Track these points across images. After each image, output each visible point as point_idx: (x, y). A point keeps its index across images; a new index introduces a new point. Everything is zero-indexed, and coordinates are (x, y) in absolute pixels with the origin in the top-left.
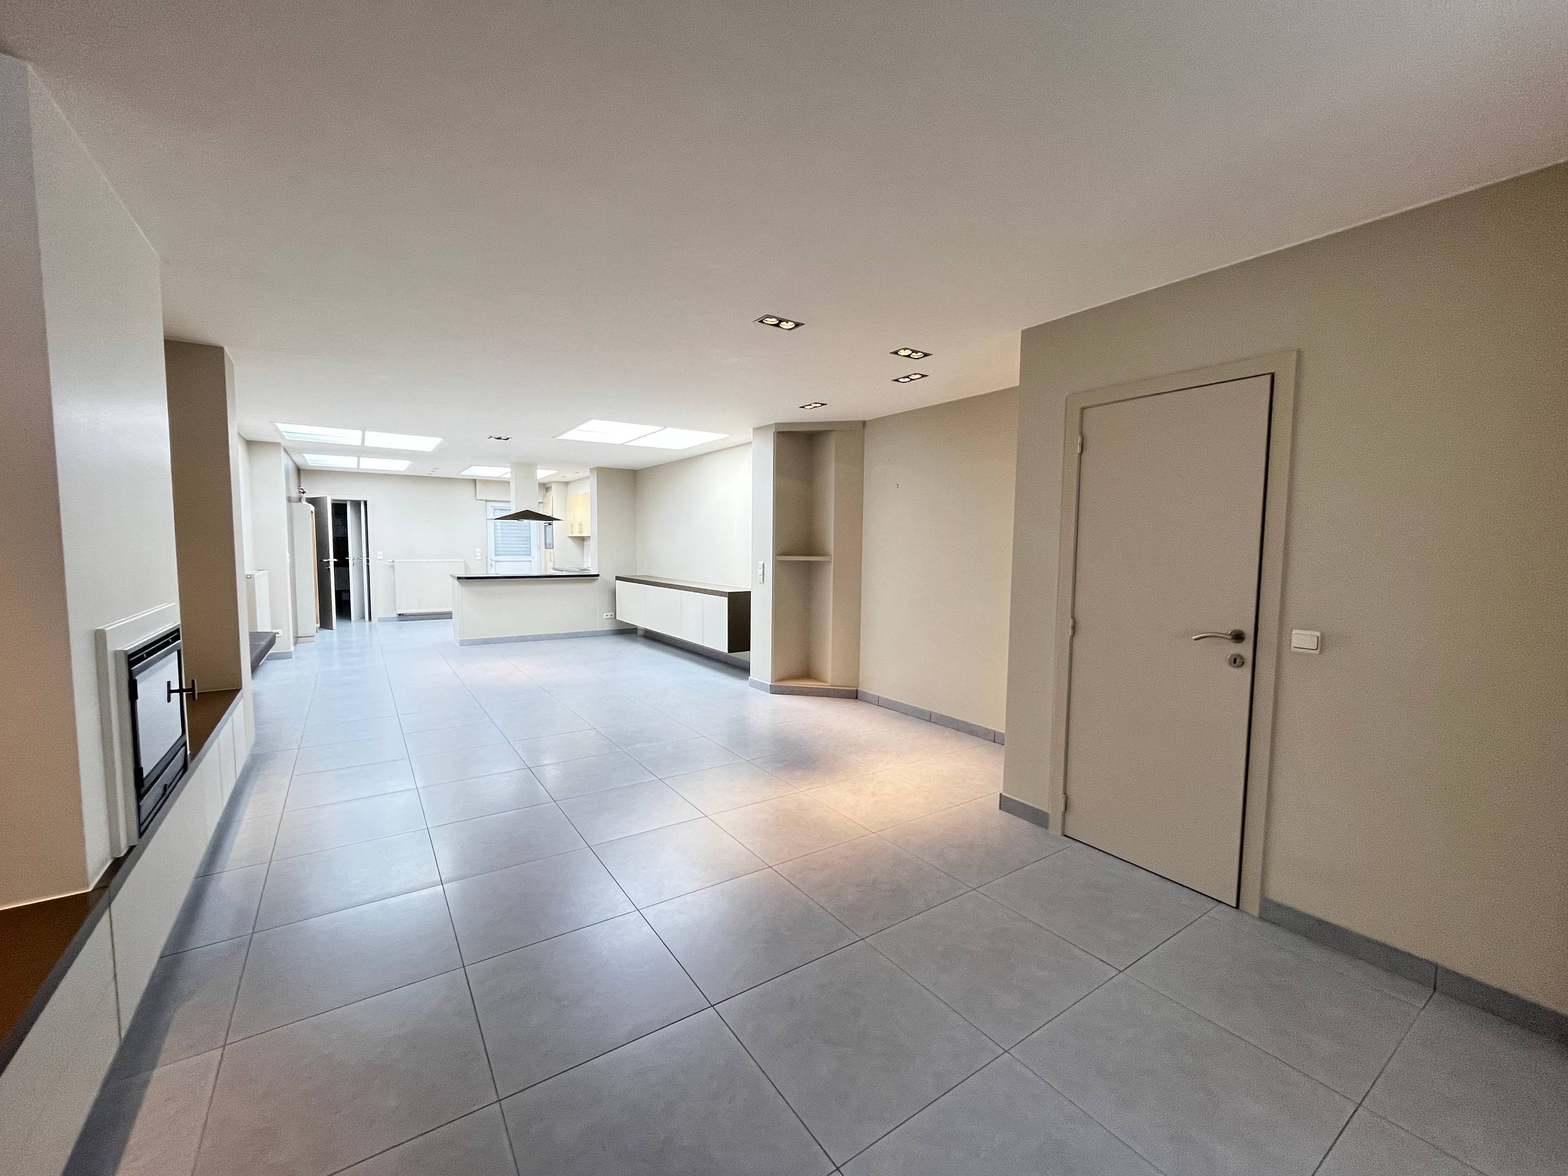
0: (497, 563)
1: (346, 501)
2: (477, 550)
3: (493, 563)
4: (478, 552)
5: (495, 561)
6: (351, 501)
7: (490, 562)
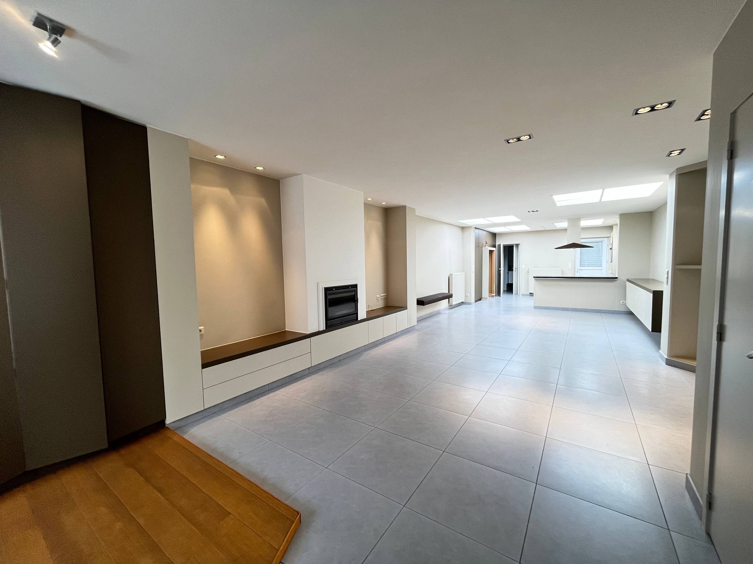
0: (581, 270)
1: (513, 244)
2: (569, 264)
3: (579, 271)
4: (570, 265)
5: (580, 270)
6: (515, 244)
7: (577, 270)
